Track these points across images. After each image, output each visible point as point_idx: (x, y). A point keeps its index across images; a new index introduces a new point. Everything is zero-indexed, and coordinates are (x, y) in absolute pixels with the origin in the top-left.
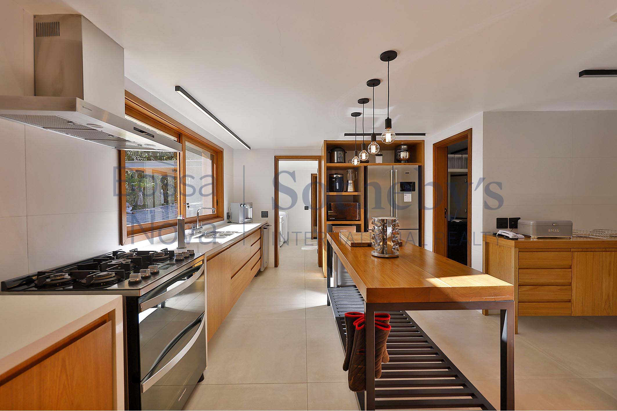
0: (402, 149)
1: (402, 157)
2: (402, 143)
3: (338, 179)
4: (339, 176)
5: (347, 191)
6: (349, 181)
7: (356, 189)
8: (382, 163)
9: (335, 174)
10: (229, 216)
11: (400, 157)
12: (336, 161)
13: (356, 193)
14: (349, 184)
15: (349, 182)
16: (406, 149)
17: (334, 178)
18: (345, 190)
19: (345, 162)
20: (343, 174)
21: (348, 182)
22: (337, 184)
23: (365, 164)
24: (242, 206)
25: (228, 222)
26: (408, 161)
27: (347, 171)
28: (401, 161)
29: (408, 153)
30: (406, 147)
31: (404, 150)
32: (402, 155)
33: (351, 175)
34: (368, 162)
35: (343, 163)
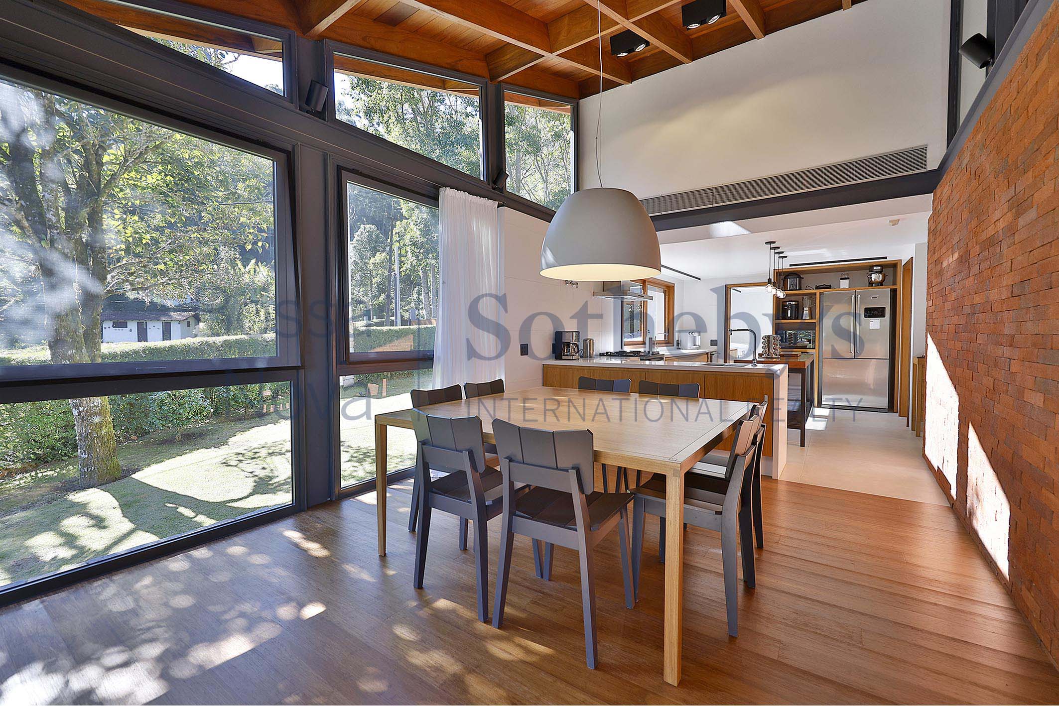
0: (874, 271)
1: (874, 280)
2: (875, 264)
3: (790, 306)
4: (793, 303)
5: (802, 319)
7: (812, 316)
8: (848, 287)
9: (788, 302)
10: (678, 344)
11: (871, 280)
12: (789, 289)
13: (812, 321)
14: (805, 311)
15: (805, 309)
16: (879, 271)
17: (786, 305)
18: (800, 317)
19: (800, 289)
20: (799, 301)
21: (803, 309)
22: (789, 311)
23: (822, 290)
24: (690, 334)
25: (678, 348)
26: (881, 284)
27: (803, 298)
28: (871, 284)
29: (881, 275)
30: (880, 268)
31: (876, 272)
32: (874, 277)
33: (807, 302)
34: (829, 287)
35: (797, 290)
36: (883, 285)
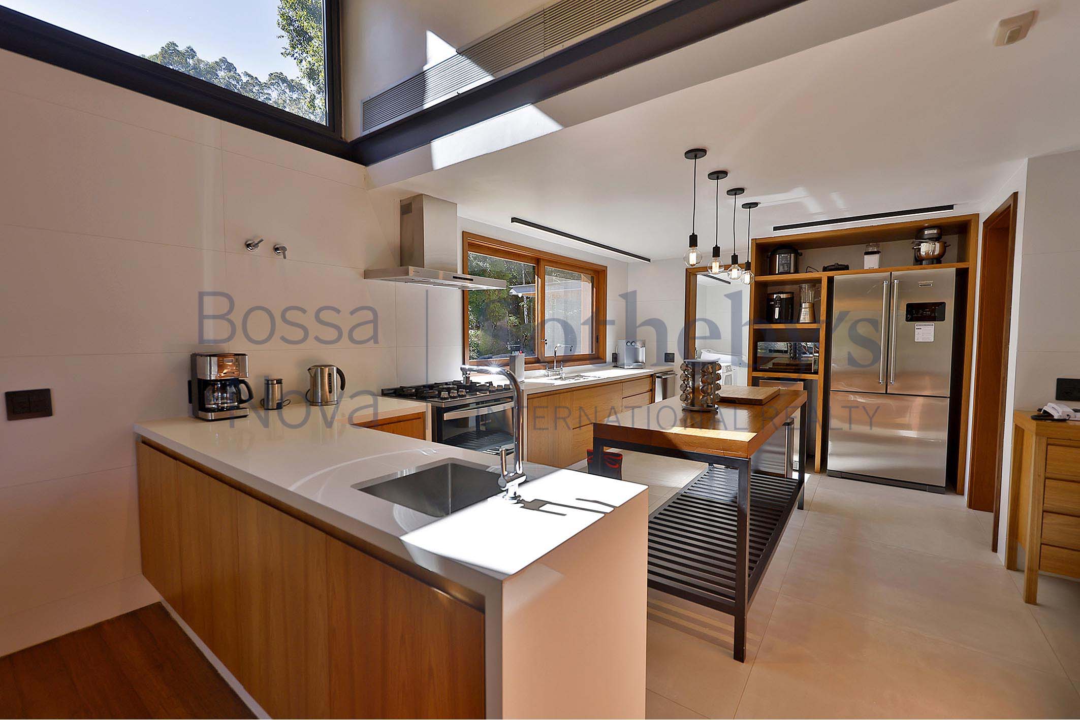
0: (926, 237)
1: (924, 254)
2: (926, 225)
3: (779, 301)
4: (783, 296)
5: (798, 321)
6: (803, 304)
7: (815, 318)
8: (877, 267)
9: (775, 294)
10: (614, 359)
11: (920, 254)
12: (777, 272)
13: (814, 326)
14: (803, 309)
15: (803, 307)
16: (935, 236)
17: (773, 300)
18: (793, 320)
19: (796, 271)
20: (793, 293)
21: (801, 306)
22: (777, 310)
23: (830, 274)
24: (629, 344)
25: (614, 367)
26: (937, 260)
27: (801, 288)
28: (919, 260)
29: (938, 245)
30: (935, 231)
31: (929, 239)
32: (925, 248)
33: (807, 294)
34: (846, 268)
35: (789, 273)
36: (940, 263)
